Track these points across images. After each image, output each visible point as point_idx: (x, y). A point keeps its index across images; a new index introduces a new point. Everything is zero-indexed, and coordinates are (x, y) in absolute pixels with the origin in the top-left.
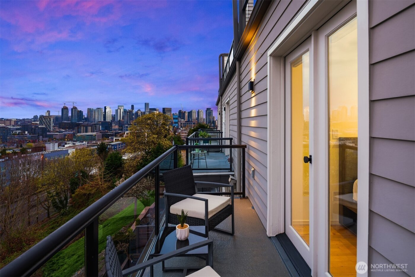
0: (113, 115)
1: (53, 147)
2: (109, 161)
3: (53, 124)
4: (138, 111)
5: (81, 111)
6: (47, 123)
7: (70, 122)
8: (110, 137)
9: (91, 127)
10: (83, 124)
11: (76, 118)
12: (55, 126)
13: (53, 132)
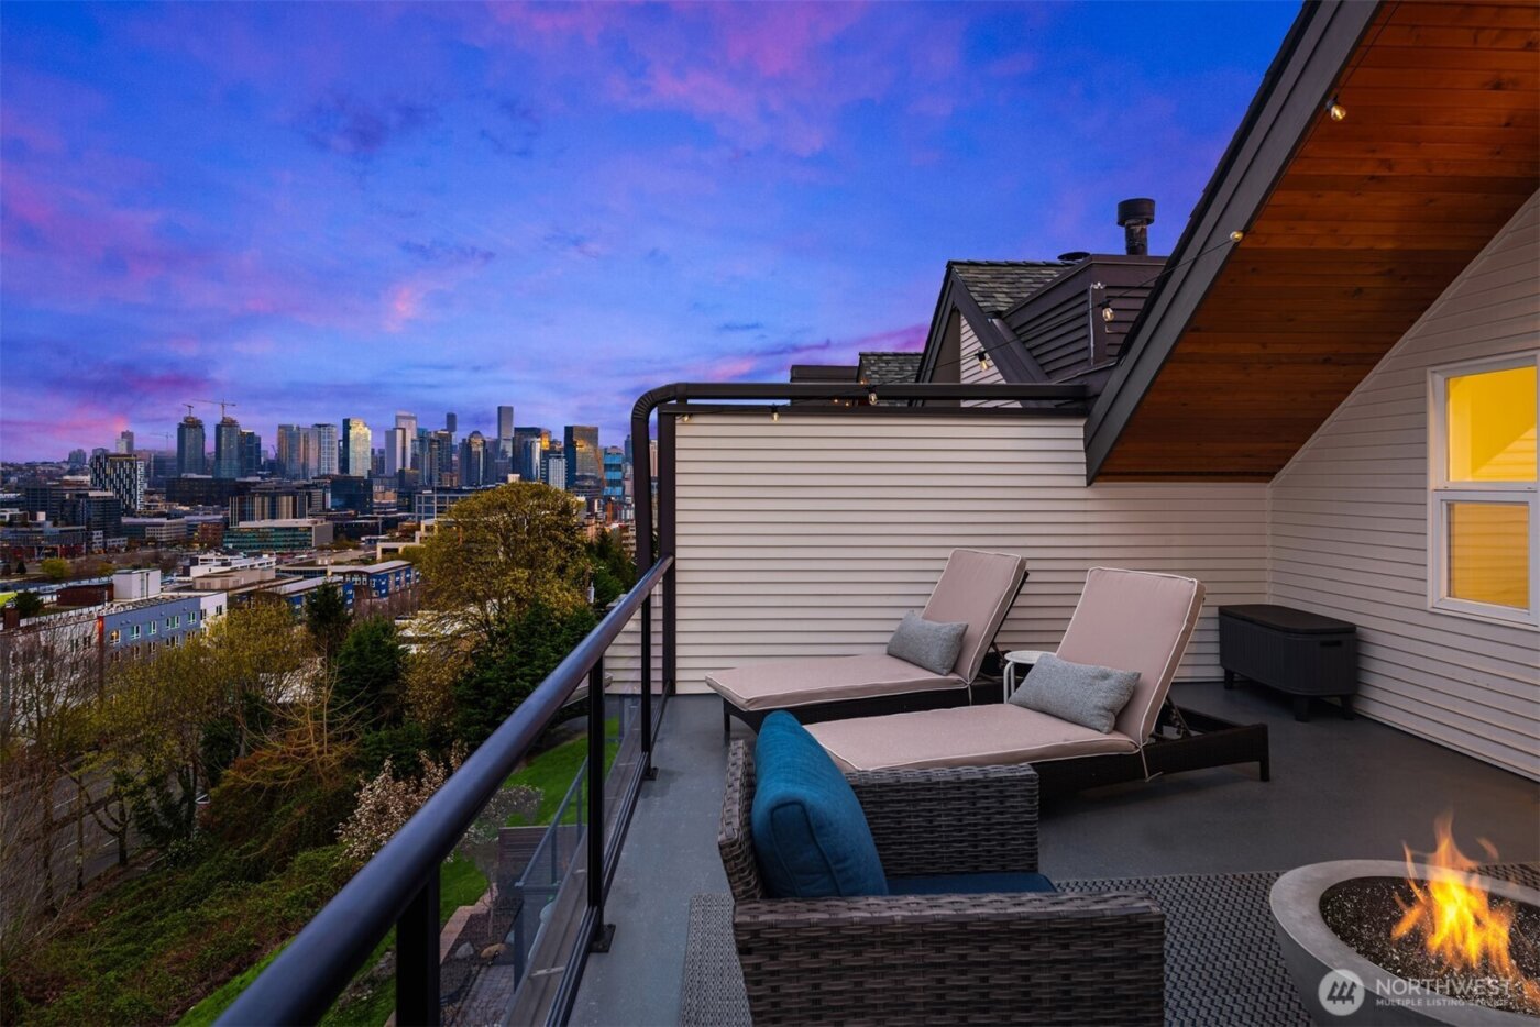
0: (376, 453)
1: (142, 585)
2: (352, 659)
3: (146, 485)
4: (471, 436)
5: (251, 435)
6: (121, 481)
7: (211, 477)
8: (363, 535)
9: (291, 498)
10: (261, 486)
11: (235, 463)
12: (151, 493)
13: (143, 516)
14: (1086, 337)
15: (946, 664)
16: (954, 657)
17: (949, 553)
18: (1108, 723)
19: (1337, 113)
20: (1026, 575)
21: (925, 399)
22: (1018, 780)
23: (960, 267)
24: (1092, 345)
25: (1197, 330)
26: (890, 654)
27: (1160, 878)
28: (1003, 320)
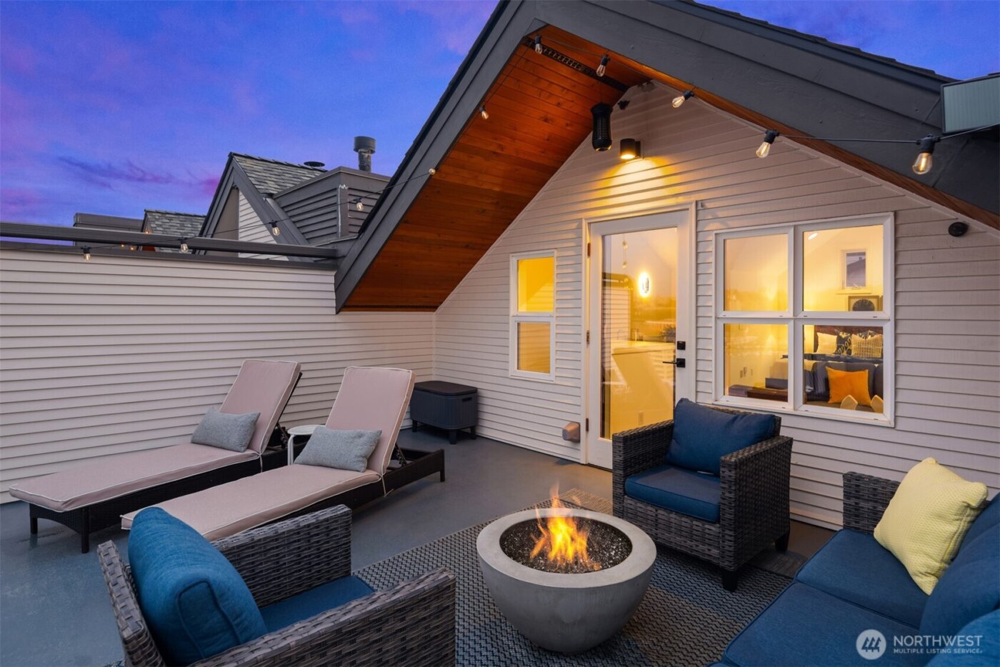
14: (336, 218)
15: (244, 443)
16: (249, 438)
17: (241, 363)
18: (363, 465)
19: (485, 115)
20: (301, 374)
21: (207, 249)
22: (340, 517)
23: (239, 158)
24: (340, 224)
25: (406, 222)
26: (193, 442)
27: (400, 554)
28: (275, 199)
